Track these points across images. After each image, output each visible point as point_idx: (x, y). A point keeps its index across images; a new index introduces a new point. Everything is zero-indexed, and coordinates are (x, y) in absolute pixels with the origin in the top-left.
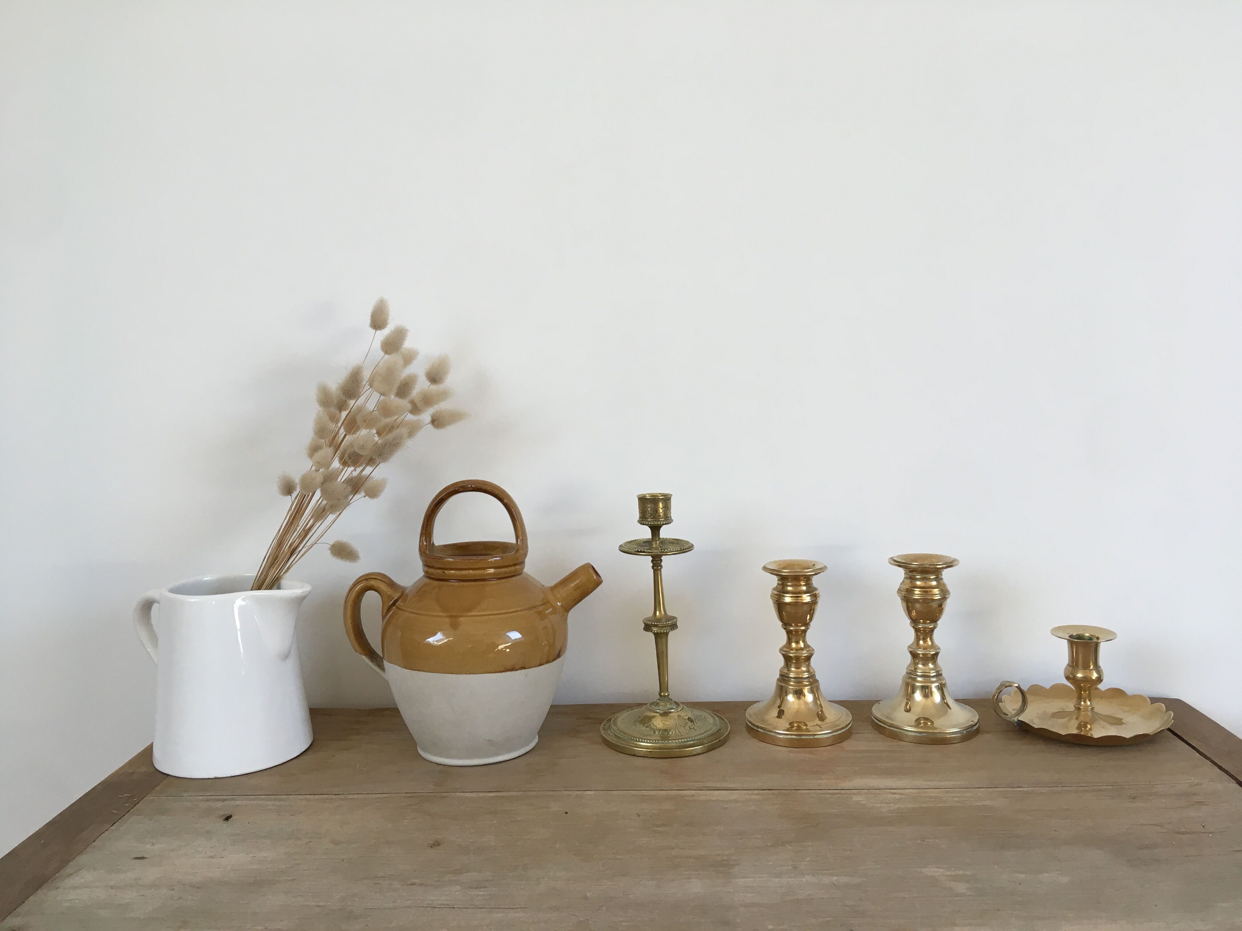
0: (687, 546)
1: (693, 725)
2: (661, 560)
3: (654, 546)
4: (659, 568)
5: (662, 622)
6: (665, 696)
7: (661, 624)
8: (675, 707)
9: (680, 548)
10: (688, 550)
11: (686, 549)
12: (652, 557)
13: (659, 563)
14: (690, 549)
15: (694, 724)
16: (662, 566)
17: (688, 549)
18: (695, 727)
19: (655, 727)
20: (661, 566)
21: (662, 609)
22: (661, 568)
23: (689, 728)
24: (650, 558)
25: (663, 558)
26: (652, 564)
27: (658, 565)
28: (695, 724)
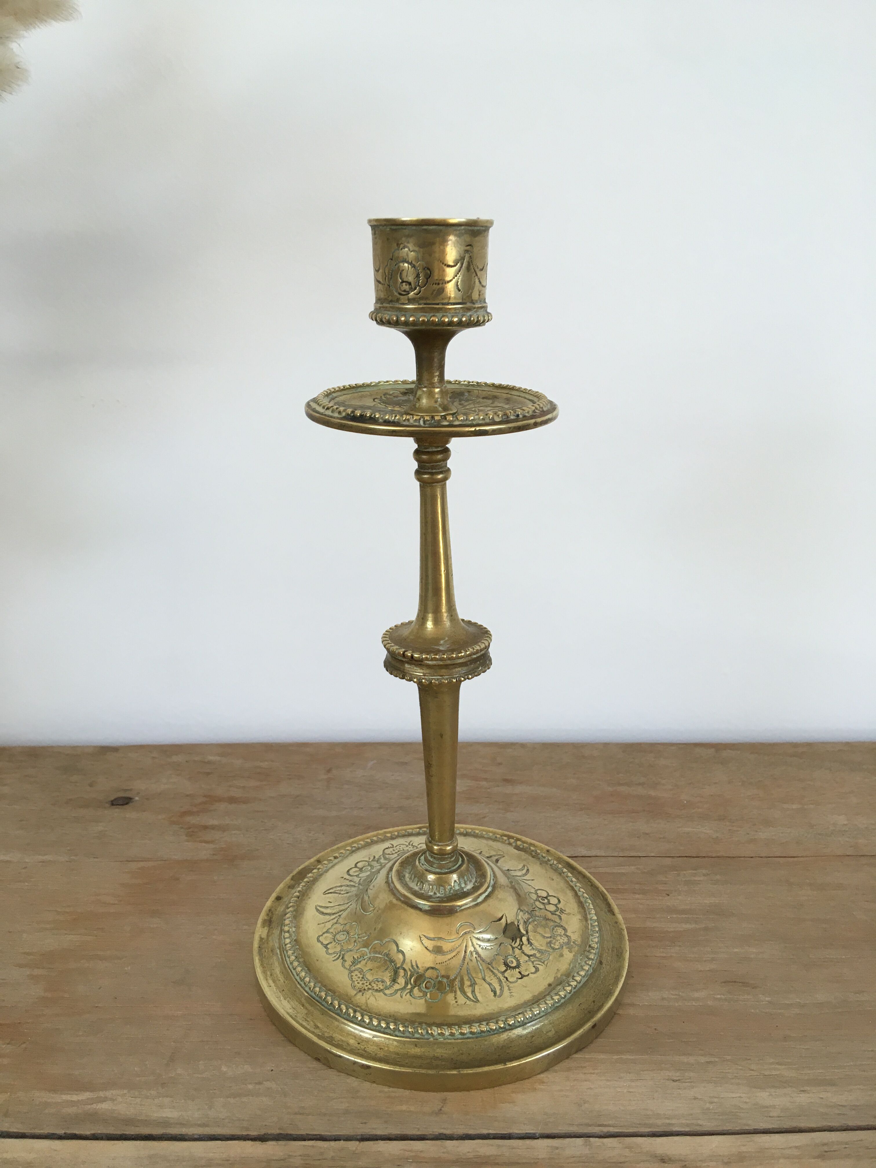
0: (529, 408)
1: (517, 951)
2: (447, 451)
3: (424, 401)
4: (440, 476)
5: (438, 652)
6: (442, 854)
7: (432, 660)
8: (469, 886)
9: (505, 414)
10: (532, 421)
11: (525, 418)
12: (417, 441)
13: (440, 461)
14: (539, 420)
15: (521, 945)
16: (449, 470)
17: (533, 417)
18: (523, 959)
19: (401, 956)
20: (447, 472)
21: (444, 609)
22: (445, 479)
23: (506, 964)
24: (410, 444)
25: (454, 444)
26: (415, 465)
27: (433, 468)
28: (527, 949)
